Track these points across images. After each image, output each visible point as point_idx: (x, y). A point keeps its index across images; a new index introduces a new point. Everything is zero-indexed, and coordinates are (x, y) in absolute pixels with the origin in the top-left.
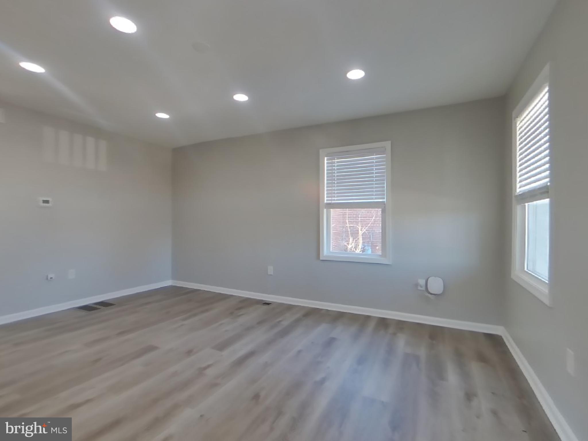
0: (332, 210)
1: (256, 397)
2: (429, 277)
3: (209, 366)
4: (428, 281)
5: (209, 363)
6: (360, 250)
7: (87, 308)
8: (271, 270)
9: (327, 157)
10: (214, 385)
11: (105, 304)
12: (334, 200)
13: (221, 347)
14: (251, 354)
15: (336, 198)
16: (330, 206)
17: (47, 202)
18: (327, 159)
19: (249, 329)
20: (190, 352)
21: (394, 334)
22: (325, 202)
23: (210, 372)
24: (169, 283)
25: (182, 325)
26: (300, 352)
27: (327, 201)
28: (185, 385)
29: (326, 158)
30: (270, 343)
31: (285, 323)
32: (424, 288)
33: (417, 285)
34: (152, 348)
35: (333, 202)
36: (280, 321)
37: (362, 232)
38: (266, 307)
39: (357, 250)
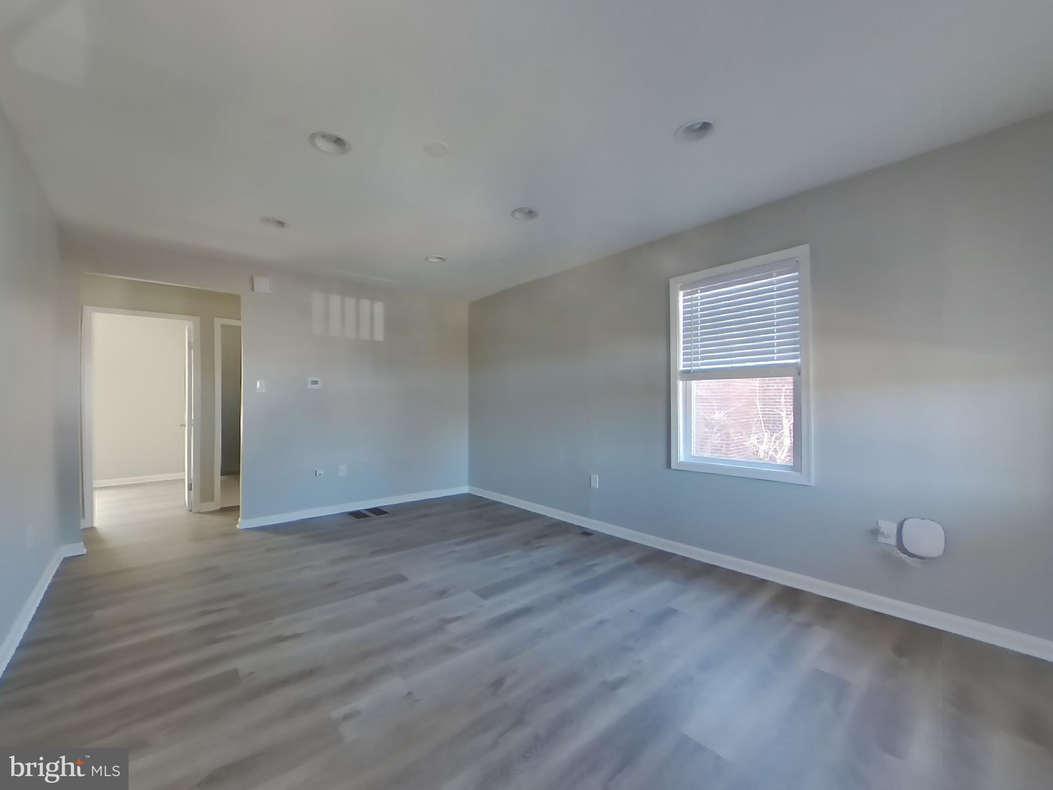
0: (694, 383)
1: (498, 683)
2: (905, 520)
3: (457, 619)
4: (904, 526)
5: (460, 614)
6: (785, 454)
7: (357, 515)
8: (596, 482)
9: (682, 289)
10: (449, 650)
11: (378, 511)
12: (697, 365)
13: (486, 593)
14: (526, 611)
15: (700, 362)
16: (689, 375)
17: (315, 382)
18: (684, 293)
19: (541, 570)
20: (442, 593)
21: (808, 625)
22: (681, 368)
23: (455, 629)
24: (465, 489)
25: (453, 552)
26: (601, 622)
27: (683, 367)
28: (413, 640)
29: (681, 293)
30: (560, 598)
31: (601, 570)
32: (893, 541)
33: (875, 532)
34: (401, 579)
35: (694, 368)
36: (595, 565)
37: (789, 421)
38: (584, 539)
39: (779, 454)
